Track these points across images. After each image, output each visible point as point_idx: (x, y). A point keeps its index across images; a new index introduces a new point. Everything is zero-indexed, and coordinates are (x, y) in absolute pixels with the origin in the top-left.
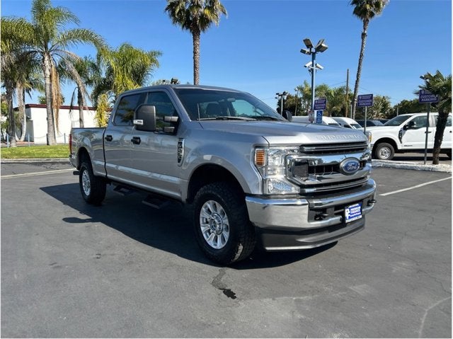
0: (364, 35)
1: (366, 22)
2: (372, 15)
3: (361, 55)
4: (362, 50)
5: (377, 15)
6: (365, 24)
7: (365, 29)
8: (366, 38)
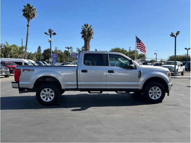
0: (28, 26)
1: (29, 20)
2: (31, 18)
3: (28, 34)
4: (28, 32)
5: (33, 19)
6: (28, 21)
7: (28, 23)
8: (29, 27)
